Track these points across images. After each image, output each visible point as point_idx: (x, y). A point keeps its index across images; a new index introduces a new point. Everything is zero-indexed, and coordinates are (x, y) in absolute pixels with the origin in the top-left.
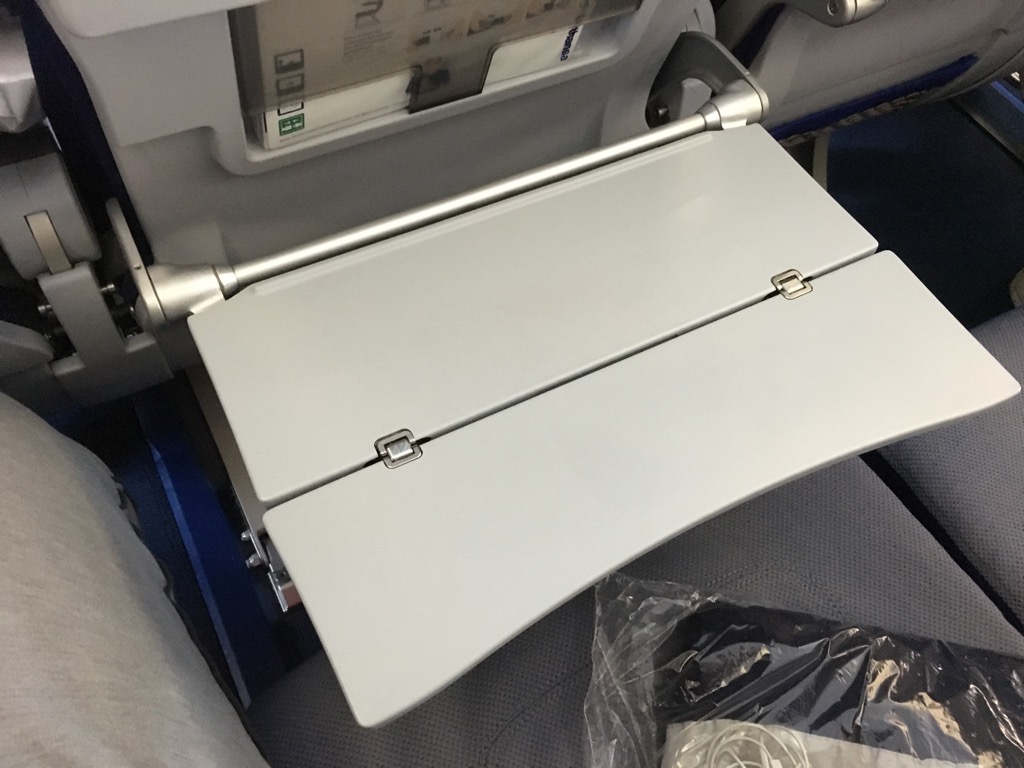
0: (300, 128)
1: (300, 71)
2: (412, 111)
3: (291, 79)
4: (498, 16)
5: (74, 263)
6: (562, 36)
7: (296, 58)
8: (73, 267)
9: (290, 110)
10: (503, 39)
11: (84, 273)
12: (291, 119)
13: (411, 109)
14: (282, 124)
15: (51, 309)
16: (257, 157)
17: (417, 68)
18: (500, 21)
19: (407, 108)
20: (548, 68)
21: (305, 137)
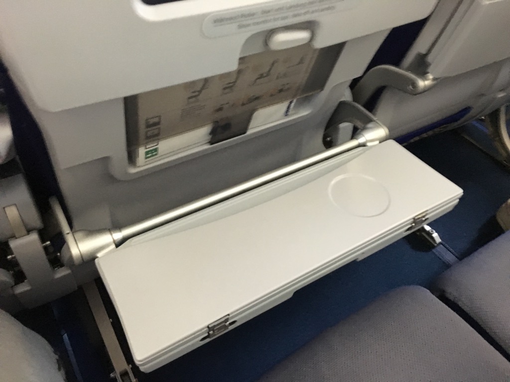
0: (156, 155)
1: (158, 126)
2: (212, 144)
3: (153, 131)
4: (257, 96)
5: (29, 231)
6: (286, 104)
7: (156, 120)
8: (28, 234)
9: (151, 146)
10: (258, 107)
11: (34, 237)
12: (151, 151)
13: (211, 143)
14: (147, 153)
15: (15, 257)
16: (133, 170)
17: (216, 122)
18: (257, 98)
19: (210, 142)
20: (278, 120)
21: (157, 159)
